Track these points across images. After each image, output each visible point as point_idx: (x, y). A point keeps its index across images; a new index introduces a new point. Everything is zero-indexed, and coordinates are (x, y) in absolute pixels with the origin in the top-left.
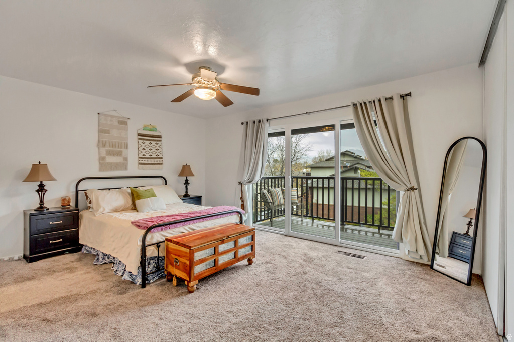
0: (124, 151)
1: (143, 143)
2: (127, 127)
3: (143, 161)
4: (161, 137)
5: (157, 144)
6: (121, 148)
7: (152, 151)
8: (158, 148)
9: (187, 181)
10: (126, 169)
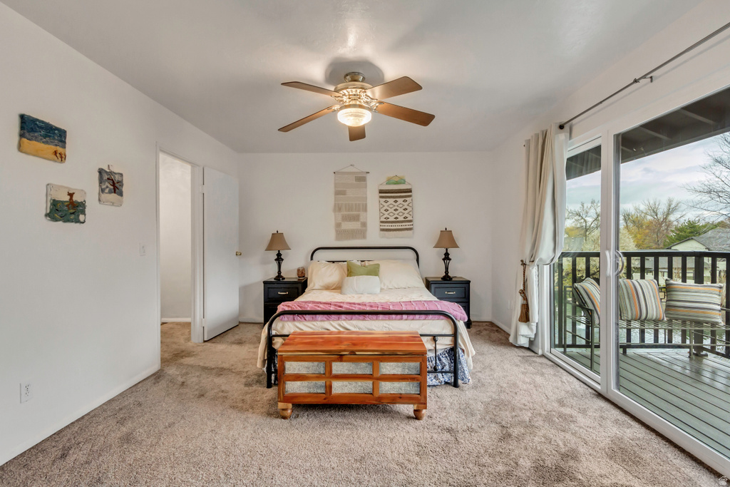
0: (362, 214)
1: (386, 202)
2: (366, 184)
3: (388, 226)
4: (411, 191)
5: (405, 201)
6: (359, 211)
7: (398, 212)
8: (407, 207)
9: (447, 254)
10: (364, 237)
